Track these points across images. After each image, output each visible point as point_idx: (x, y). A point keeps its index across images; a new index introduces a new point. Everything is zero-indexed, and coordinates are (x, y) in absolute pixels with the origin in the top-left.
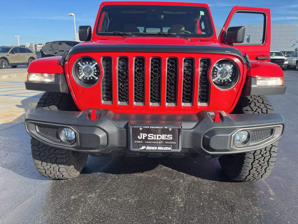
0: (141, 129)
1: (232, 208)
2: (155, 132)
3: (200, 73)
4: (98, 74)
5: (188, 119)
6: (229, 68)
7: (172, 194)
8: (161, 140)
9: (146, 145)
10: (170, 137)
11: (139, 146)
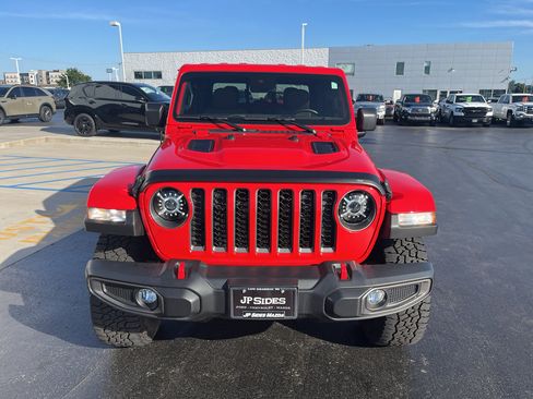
0: (244, 291)
1: (368, 387)
2: (263, 295)
3: (322, 208)
4: (186, 208)
5: (306, 275)
6: (362, 199)
7: (287, 366)
8: (271, 305)
9: (252, 311)
10: (283, 301)
11: (242, 312)
